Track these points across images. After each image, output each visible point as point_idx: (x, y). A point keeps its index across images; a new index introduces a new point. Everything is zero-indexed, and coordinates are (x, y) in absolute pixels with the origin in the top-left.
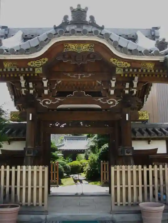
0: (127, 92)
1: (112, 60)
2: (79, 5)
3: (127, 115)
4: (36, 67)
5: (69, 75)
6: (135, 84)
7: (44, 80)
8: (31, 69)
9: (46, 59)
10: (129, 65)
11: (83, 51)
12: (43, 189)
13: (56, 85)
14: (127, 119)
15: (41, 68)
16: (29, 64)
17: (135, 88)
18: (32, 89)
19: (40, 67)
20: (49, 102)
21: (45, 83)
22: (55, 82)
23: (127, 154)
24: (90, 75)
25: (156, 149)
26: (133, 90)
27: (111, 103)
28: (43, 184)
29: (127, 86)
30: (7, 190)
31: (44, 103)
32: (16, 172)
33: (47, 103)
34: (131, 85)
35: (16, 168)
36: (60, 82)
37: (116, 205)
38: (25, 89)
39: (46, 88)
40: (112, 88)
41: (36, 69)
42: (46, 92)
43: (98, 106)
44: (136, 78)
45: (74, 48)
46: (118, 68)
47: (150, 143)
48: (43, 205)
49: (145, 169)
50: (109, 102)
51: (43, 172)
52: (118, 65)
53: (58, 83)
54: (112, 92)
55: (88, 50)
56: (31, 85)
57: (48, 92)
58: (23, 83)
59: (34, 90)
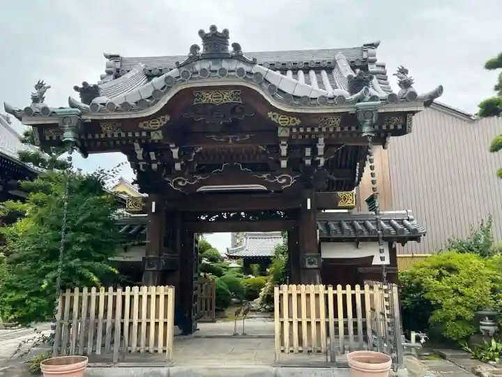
0: (308, 162)
1: (270, 114)
2: (213, 28)
3: (309, 200)
4: (153, 130)
5: (214, 137)
6: (321, 147)
7: (173, 148)
8: (144, 134)
9: (167, 118)
10: (298, 122)
11: (224, 102)
12: (165, 324)
13: (194, 154)
14: (309, 207)
15: (160, 132)
16: (141, 125)
17: (320, 156)
18: (155, 162)
19: (158, 130)
20: (184, 182)
21: (175, 152)
22: (193, 149)
23: (308, 266)
24: (248, 136)
26: (318, 158)
27: (284, 181)
28: (166, 316)
29: (308, 152)
30: (109, 325)
31: (176, 183)
32: (124, 297)
33: (180, 183)
34: (315, 151)
35: (124, 290)
36: (201, 149)
37: (283, 351)
38: (145, 163)
39: (178, 161)
40: (284, 158)
41: (152, 134)
42: (178, 166)
43: (263, 188)
44: (321, 140)
45: (210, 99)
46: (282, 128)
47: (359, 246)
48: (165, 351)
49: (331, 291)
50: (280, 179)
51: (166, 296)
52: (280, 122)
53: (197, 151)
54: (284, 164)
55: (231, 101)
56: (153, 156)
57: (182, 166)
58: (139, 153)
59: (159, 163)
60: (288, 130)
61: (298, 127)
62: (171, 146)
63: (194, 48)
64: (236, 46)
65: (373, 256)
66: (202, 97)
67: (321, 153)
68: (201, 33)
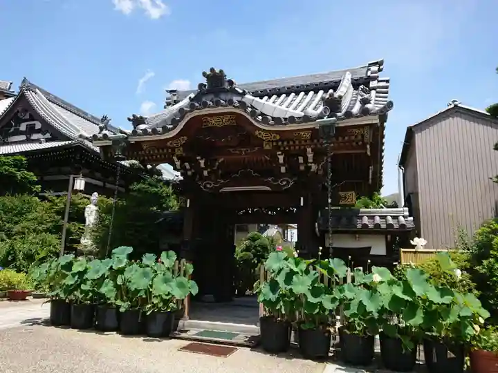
0: (302, 168)
1: (257, 133)
2: (212, 70)
3: (302, 198)
4: (176, 148)
5: (231, 150)
6: (310, 156)
7: (199, 160)
8: (170, 150)
9: (185, 138)
10: (278, 137)
11: (223, 125)
13: (217, 164)
14: (302, 204)
15: (181, 149)
16: (168, 144)
17: (311, 163)
18: (190, 170)
19: (180, 147)
20: (211, 184)
21: (202, 162)
22: (216, 160)
24: (256, 148)
25: (370, 248)
26: (309, 164)
27: (284, 183)
29: (301, 160)
31: (205, 187)
33: (208, 186)
34: (306, 159)
36: (222, 159)
39: (205, 169)
40: (282, 165)
42: (205, 173)
43: (269, 189)
44: (309, 150)
45: (213, 123)
46: (266, 143)
50: (282, 182)
52: (264, 138)
53: (220, 161)
54: (283, 170)
55: (229, 123)
56: (187, 164)
57: (208, 173)
58: (178, 163)
59: (193, 171)
60: (271, 144)
61: (277, 141)
63: (201, 86)
64: (231, 83)
66: (208, 122)
67: (311, 160)
68: (204, 74)
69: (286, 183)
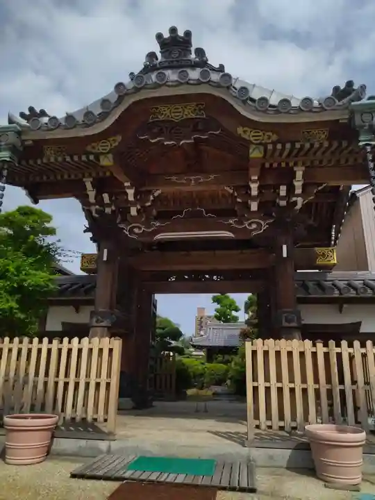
0: (283, 203)
1: (240, 130)
3: (285, 247)
4: (102, 153)
5: (174, 178)
6: (298, 184)
7: (128, 188)
8: (92, 157)
9: (119, 138)
10: (274, 137)
11: (185, 117)
12: (108, 385)
13: (152, 198)
14: (285, 255)
15: (110, 156)
16: (90, 147)
17: (298, 196)
18: (109, 205)
19: (108, 153)
20: (140, 228)
21: (131, 192)
22: (150, 192)
23: (285, 324)
24: (212, 177)
25: (359, 324)
26: (294, 199)
27: (254, 226)
28: (109, 375)
29: (283, 191)
31: (131, 231)
32: (60, 350)
33: (136, 230)
34: (291, 189)
35: (61, 342)
36: (159, 192)
37: (258, 427)
38: (97, 207)
39: (133, 204)
40: (254, 199)
41: (102, 158)
42: (133, 211)
43: (231, 235)
44: (299, 174)
45: (169, 114)
46: (254, 146)
47: (344, 309)
48: (106, 420)
49: (320, 349)
50: (250, 225)
52: (252, 139)
53: (156, 194)
54: (254, 206)
55: (194, 116)
56: (106, 197)
57: (138, 211)
58: (92, 194)
59: (113, 208)
60: (262, 148)
61: (274, 144)
62: (126, 184)
63: (152, 56)
64: (200, 52)
65: (361, 322)
66: (160, 112)
67: (298, 191)
68: (159, 36)
69: (256, 227)
